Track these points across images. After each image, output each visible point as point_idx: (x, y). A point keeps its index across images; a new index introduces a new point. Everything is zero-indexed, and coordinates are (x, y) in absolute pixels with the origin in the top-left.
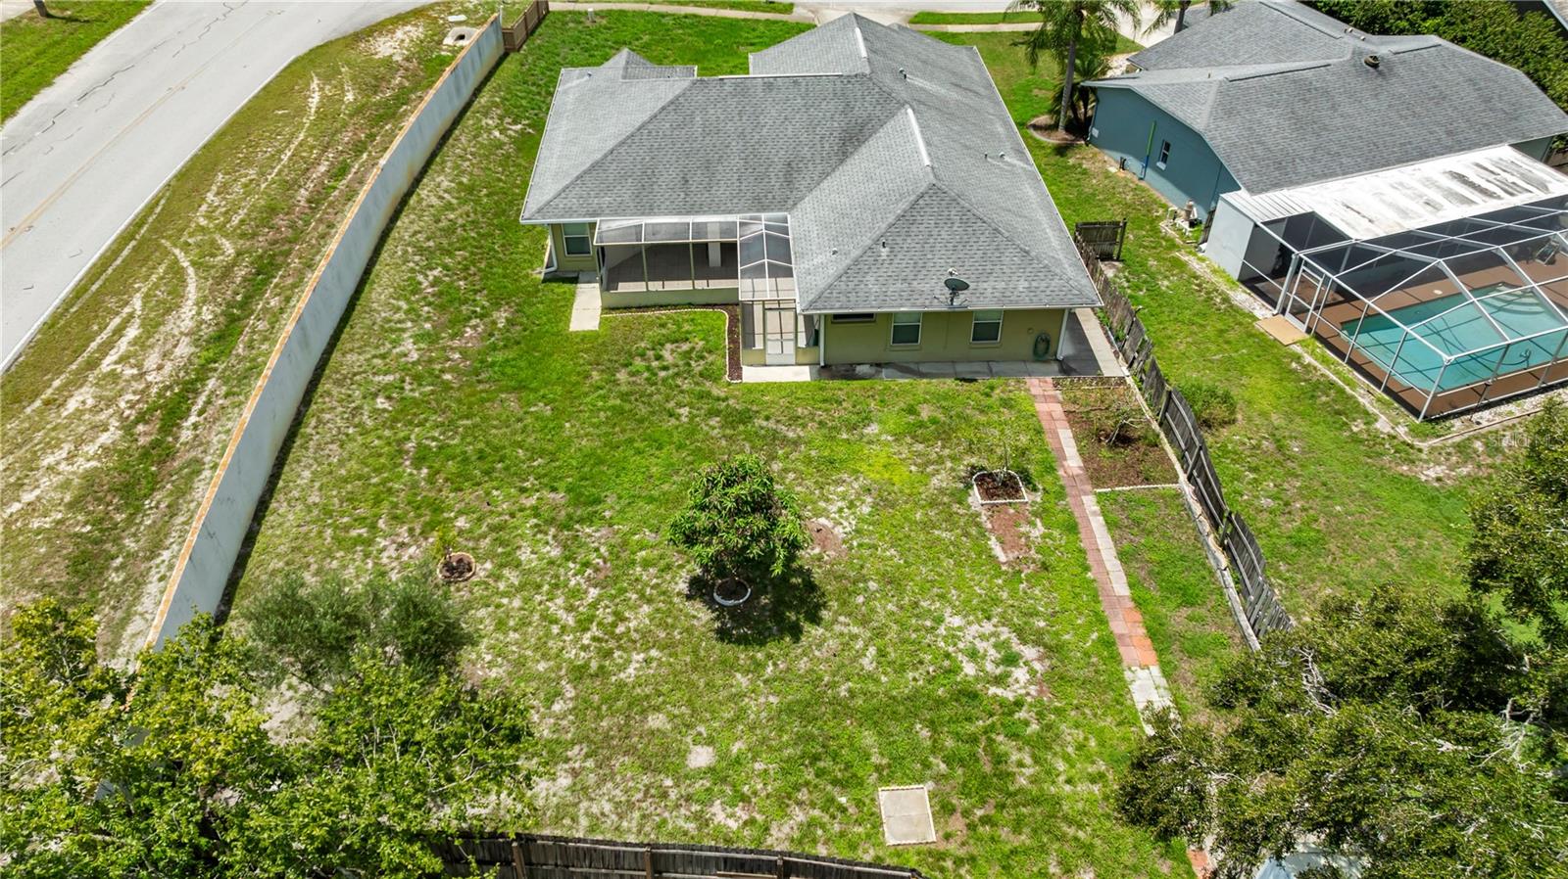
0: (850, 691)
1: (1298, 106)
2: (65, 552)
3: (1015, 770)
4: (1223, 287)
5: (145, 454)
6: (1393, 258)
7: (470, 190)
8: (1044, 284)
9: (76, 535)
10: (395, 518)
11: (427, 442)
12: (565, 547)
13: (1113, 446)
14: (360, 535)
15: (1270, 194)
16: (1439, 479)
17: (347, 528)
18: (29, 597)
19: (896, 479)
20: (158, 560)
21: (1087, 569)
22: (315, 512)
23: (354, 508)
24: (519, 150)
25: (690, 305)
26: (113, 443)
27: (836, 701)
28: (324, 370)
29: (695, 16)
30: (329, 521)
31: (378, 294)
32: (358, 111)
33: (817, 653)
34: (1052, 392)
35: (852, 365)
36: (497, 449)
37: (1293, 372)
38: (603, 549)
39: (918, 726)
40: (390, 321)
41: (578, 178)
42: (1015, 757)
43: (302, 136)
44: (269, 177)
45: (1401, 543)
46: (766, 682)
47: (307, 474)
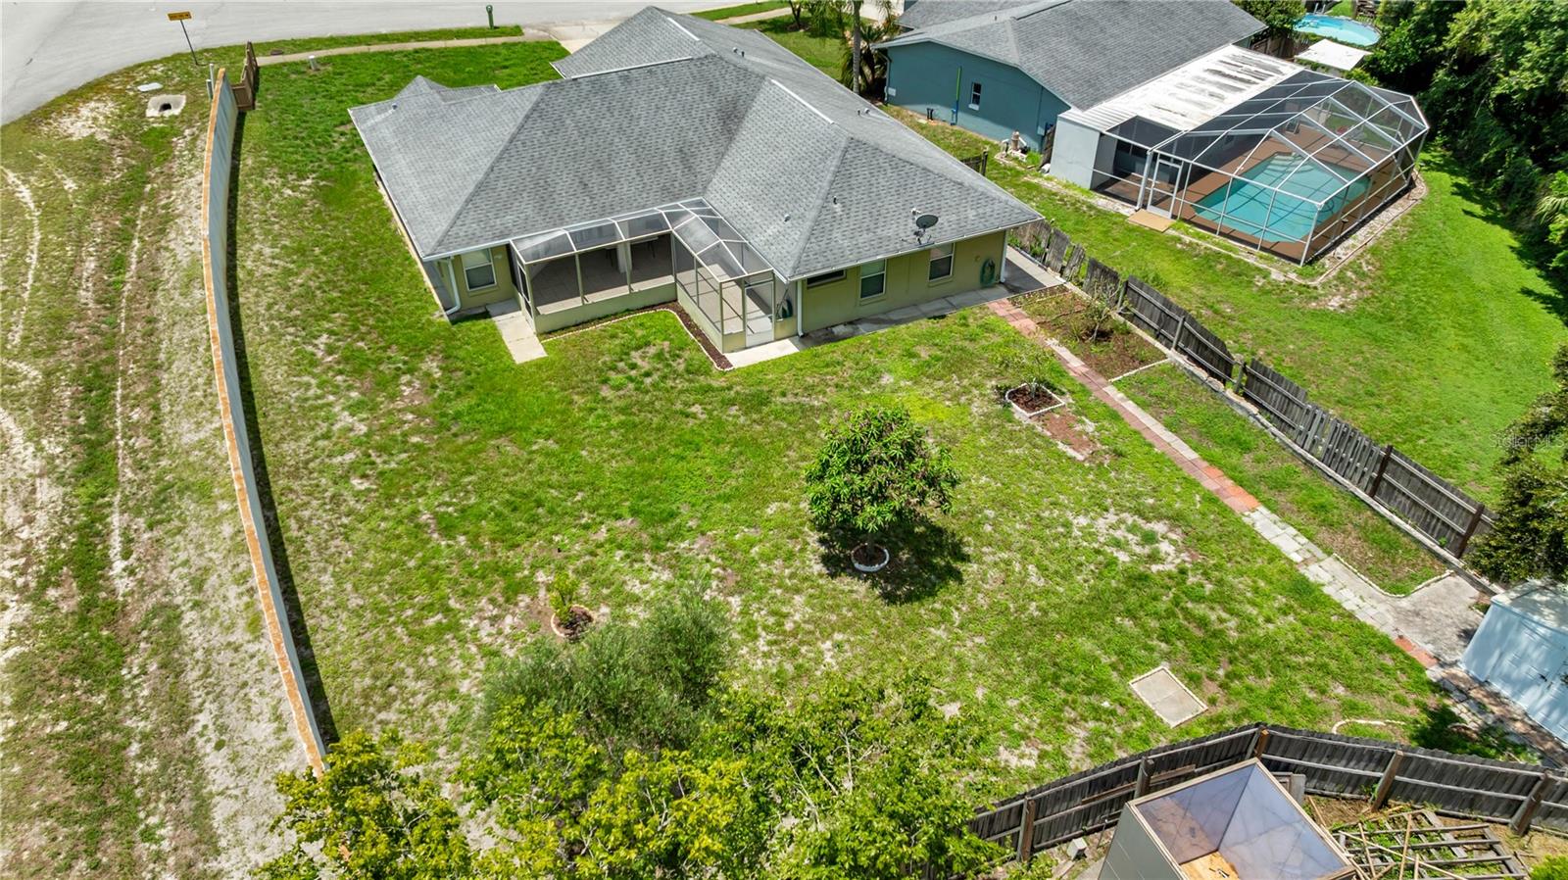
0: (1038, 608)
1: (1077, 32)
2: (50, 762)
3: (1221, 627)
4: (1083, 198)
5: (83, 619)
6: (1229, 138)
7: (302, 251)
8: (988, 210)
9: (51, 737)
10: (465, 593)
11: (443, 509)
12: (671, 567)
13: (1097, 342)
14: (439, 623)
15: (1096, 108)
16: (1342, 307)
17: (418, 621)
18: (36, 829)
19: (941, 416)
20: (198, 728)
21: (1151, 445)
22: (368, 615)
23: (411, 598)
24: (326, 203)
25: (629, 311)
26: (26, 620)
27: (1034, 622)
28: (264, 468)
29: (427, 50)
30: (391, 620)
31: (270, 374)
32: (94, 198)
33: (986, 586)
34: (1015, 311)
35: (828, 329)
36: (525, 496)
37: (1181, 251)
38: (713, 558)
39: (1118, 619)
40: (307, 400)
41: (467, 202)
42: (1213, 617)
43: (37, 235)
44: (28, 285)
45: (1352, 360)
46: (961, 627)
47: (326, 578)
